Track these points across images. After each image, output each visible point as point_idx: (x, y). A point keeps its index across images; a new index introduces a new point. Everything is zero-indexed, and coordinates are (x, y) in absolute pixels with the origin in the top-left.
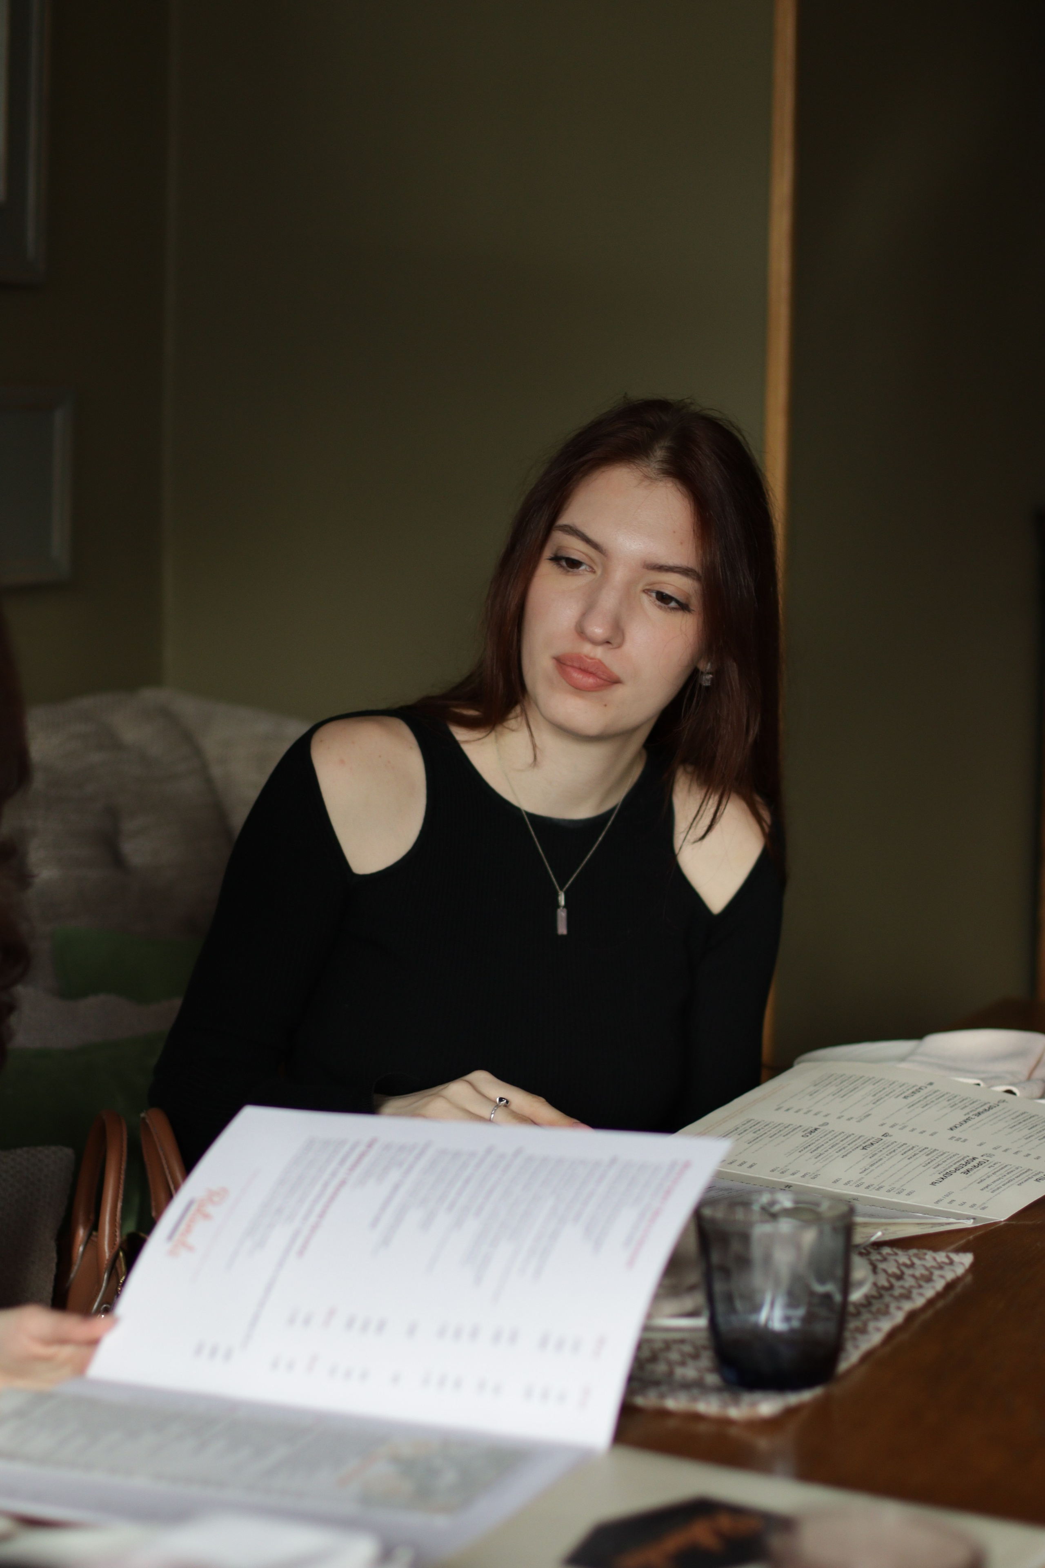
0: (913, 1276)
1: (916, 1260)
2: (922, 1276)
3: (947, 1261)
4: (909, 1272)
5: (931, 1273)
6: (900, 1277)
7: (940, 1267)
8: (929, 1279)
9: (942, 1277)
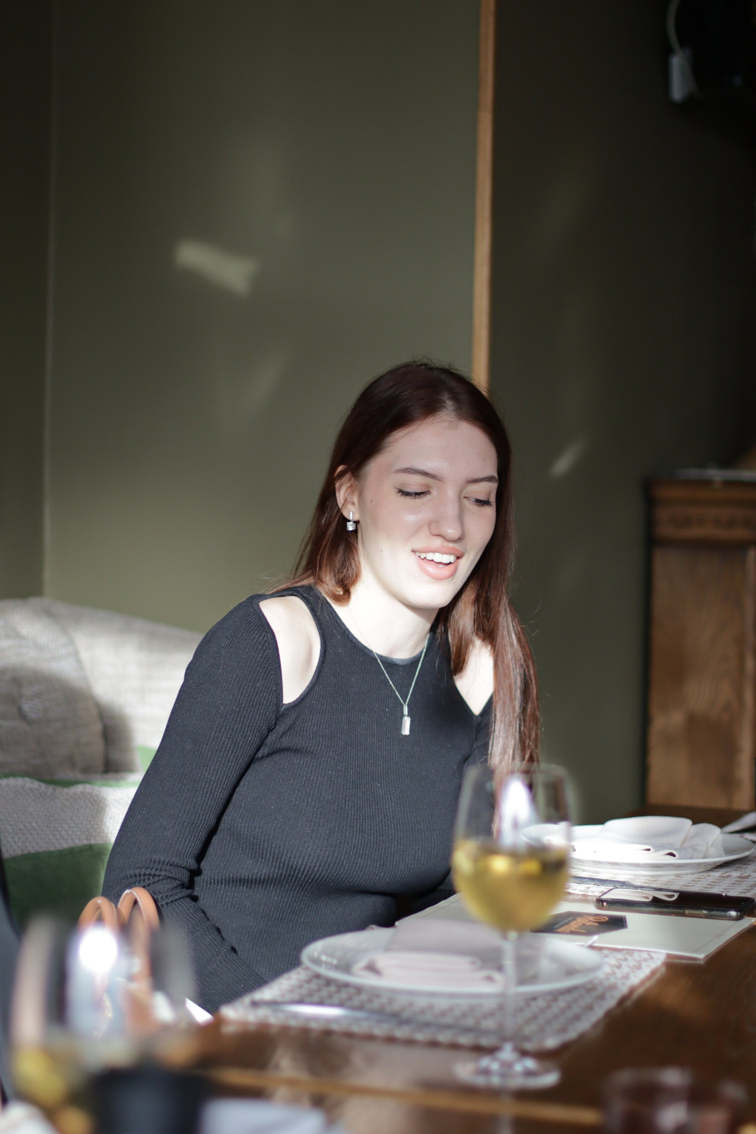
0: (628, 966)
1: (628, 957)
2: (634, 966)
3: (648, 957)
4: (624, 964)
5: (640, 964)
6: (619, 967)
7: (645, 960)
8: (639, 968)
9: (648, 966)
